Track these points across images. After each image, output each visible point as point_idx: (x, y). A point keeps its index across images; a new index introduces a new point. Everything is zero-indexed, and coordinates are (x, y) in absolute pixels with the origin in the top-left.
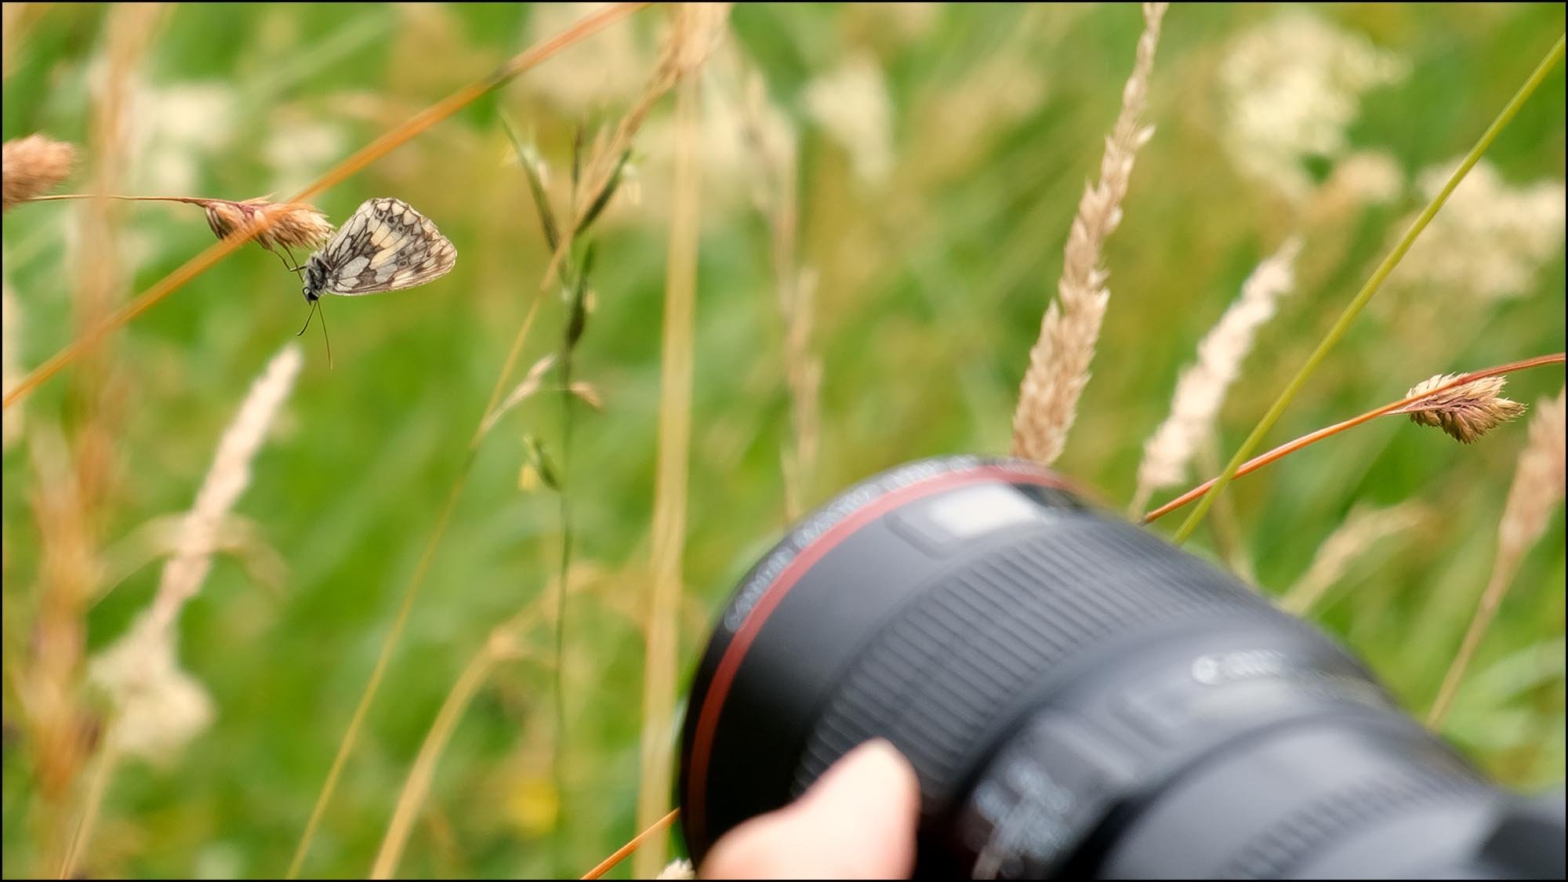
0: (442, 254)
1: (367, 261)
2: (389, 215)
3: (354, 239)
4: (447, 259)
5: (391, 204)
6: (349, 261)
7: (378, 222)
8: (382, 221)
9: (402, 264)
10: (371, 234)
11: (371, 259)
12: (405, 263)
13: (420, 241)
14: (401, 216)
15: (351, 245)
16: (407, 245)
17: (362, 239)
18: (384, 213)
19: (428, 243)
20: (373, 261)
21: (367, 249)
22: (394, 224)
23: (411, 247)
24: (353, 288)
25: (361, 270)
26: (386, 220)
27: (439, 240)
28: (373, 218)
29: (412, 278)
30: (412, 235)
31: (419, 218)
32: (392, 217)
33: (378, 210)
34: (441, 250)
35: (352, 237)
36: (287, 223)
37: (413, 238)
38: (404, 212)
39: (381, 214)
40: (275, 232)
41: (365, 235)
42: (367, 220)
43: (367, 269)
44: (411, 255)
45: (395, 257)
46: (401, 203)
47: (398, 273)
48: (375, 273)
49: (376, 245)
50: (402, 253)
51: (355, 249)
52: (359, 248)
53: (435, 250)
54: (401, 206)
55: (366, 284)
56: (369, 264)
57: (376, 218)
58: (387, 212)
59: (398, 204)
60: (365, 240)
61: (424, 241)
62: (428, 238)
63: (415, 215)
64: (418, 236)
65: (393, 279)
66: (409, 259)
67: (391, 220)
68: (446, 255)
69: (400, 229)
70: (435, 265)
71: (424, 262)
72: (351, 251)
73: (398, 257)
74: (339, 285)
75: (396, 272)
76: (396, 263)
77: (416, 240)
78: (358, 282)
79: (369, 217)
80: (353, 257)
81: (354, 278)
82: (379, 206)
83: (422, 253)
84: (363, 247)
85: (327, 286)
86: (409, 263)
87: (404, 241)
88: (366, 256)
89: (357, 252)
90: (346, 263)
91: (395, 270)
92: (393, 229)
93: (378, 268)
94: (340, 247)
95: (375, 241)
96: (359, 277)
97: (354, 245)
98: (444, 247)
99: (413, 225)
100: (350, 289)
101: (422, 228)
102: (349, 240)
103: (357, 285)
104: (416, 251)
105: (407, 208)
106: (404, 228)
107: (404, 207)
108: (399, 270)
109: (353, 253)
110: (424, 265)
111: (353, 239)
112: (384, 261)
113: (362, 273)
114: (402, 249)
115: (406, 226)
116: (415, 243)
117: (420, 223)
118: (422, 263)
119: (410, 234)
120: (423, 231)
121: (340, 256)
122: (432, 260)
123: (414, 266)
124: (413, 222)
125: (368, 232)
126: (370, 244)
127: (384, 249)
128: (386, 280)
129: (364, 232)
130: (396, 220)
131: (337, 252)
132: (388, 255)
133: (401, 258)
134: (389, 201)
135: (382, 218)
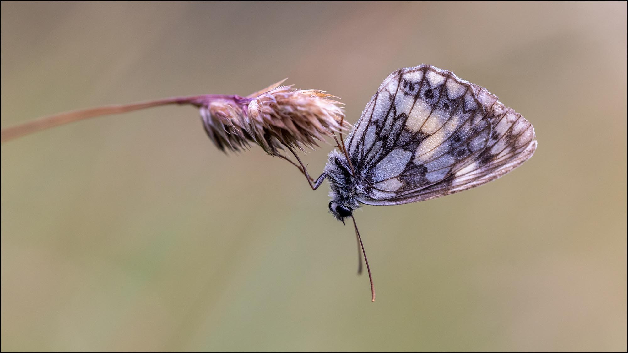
0: (514, 132)
1: (408, 155)
2: (426, 88)
3: (379, 125)
4: (523, 140)
5: (425, 73)
6: (381, 158)
7: (410, 100)
8: (417, 97)
9: (461, 153)
10: (405, 117)
11: (414, 152)
12: (464, 151)
13: (478, 120)
14: (443, 88)
15: (377, 134)
16: (461, 126)
17: (393, 125)
18: (417, 87)
19: (491, 121)
20: (418, 153)
21: (404, 138)
22: (435, 100)
23: (467, 128)
24: (397, 193)
25: (403, 168)
26: (422, 93)
27: (504, 115)
28: (400, 94)
29: (479, 171)
30: (465, 112)
31: (468, 87)
32: (430, 91)
33: (406, 83)
34: (511, 128)
35: (376, 122)
36: (279, 107)
37: (467, 116)
38: (446, 81)
39: (412, 88)
40: (264, 119)
41: (395, 120)
42: (392, 98)
43: (411, 165)
44: (469, 138)
45: (447, 145)
46: (439, 70)
47: (458, 166)
48: (424, 170)
49: (415, 131)
50: (455, 138)
51: (385, 139)
52: (392, 137)
53: (502, 128)
54: (439, 74)
55: (415, 187)
56: (413, 158)
57: (406, 94)
58: (421, 83)
59: (435, 71)
60: (398, 124)
61: (483, 119)
62: (488, 114)
63: (461, 84)
64: (474, 112)
65: (453, 175)
66: (468, 145)
67: (429, 95)
68: (520, 134)
69: (446, 106)
70: (508, 150)
71: (492, 146)
72: (380, 143)
73: (452, 145)
74: (374, 191)
75: (454, 165)
76: (450, 152)
77: (472, 120)
78: (401, 184)
79: (392, 92)
80: (386, 152)
81: (395, 180)
82: (407, 77)
83: (484, 135)
84: (398, 135)
85: (357, 195)
86: (470, 150)
87: (454, 123)
88: (405, 147)
89: (390, 144)
90: (378, 161)
91: (452, 161)
92: (434, 107)
93: (426, 162)
94: (363, 139)
95: (413, 124)
96: (401, 177)
97: (382, 135)
98: (514, 123)
99: (462, 97)
100: (394, 195)
101: (476, 101)
102: (372, 129)
103: (401, 189)
104: (476, 133)
105: (448, 76)
106: (450, 104)
107: (443, 75)
108: (457, 162)
109: (384, 146)
110: (493, 152)
111: (377, 126)
112: (433, 152)
113: (405, 171)
114: (455, 132)
115: (454, 101)
116: (472, 123)
117: (473, 95)
118: (489, 149)
119: (461, 111)
120: (479, 105)
121: (365, 150)
122: (502, 144)
123: (477, 155)
124: (461, 94)
125: (398, 114)
126: (407, 131)
127: (428, 136)
128: (442, 177)
129: (392, 114)
130: (436, 93)
131: (360, 147)
132: (437, 144)
133: (457, 144)
134: (420, 69)
135: (414, 93)
